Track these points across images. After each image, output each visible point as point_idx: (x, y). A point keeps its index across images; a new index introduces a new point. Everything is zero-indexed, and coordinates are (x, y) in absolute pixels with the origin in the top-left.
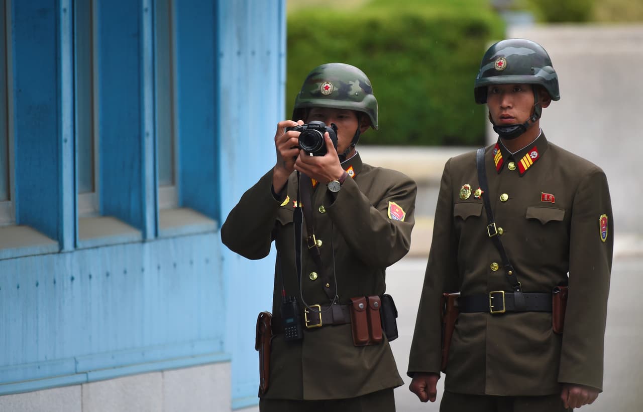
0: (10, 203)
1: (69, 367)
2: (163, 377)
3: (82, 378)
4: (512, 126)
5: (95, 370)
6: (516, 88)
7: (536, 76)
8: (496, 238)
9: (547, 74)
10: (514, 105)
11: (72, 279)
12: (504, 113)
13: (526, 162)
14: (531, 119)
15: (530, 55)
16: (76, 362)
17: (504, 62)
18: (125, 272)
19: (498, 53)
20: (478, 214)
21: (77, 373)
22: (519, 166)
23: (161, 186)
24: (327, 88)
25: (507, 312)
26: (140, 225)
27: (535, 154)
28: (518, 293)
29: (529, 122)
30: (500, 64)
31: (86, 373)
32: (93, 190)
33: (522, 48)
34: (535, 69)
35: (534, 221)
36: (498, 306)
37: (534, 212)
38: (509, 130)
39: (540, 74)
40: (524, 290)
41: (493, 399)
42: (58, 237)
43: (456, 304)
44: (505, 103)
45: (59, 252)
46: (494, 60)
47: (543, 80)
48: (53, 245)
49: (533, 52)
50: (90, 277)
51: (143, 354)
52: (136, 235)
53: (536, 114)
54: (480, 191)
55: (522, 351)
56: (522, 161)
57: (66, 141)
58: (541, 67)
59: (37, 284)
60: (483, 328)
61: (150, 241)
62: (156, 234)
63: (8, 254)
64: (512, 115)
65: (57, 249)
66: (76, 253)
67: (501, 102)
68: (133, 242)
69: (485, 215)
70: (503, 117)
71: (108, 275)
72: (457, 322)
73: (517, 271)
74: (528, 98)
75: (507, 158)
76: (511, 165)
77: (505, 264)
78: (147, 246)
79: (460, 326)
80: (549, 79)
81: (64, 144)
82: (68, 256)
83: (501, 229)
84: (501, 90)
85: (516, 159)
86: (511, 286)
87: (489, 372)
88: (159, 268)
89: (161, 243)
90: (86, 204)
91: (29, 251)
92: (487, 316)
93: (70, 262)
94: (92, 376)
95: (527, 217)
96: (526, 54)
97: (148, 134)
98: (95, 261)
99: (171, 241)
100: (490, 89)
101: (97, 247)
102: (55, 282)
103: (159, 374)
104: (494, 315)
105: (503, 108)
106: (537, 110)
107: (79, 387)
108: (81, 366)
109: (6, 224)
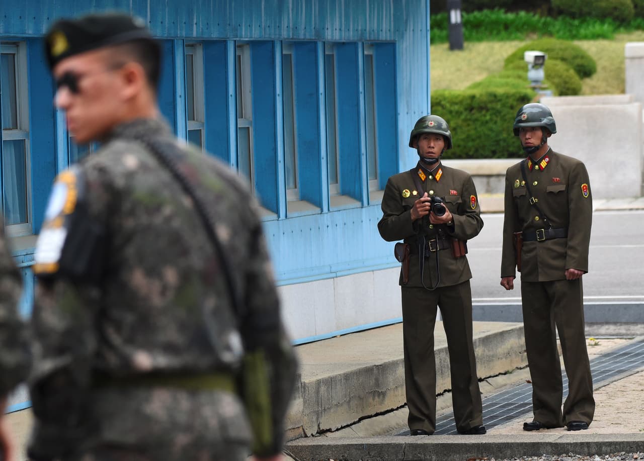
0: (296, 190)
1: (327, 270)
2: (373, 273)
3: (334, 275)
4: (531, 147)
5: (340, 271)
6: (533, 129)
7: (542, 122)
8: (535, 205)
9: (548, 121)
10: (532, 137)
11: (328, 226)
12: (527, 141)
13: (544, 164)
14: (541, 143)
15: (539, 112)
16: (331, 267)
17: (525, 115)
18: (354, 223)
19: (524, 111)
20: (524, 194)
21: (331, 273)
22: (540, 167)
23: (371, 180)
24: (431, 124)
25: (546, 240)
26: (360, 199)
27: (547, 159)
28: (550, 230)
29: (541, 145)
30: (524, 117)
31: (336, 273)
32: (337, 183)
33: (535, 109)
34: (542, 119)
35: (551, 192)
36: (541, 237)
37: (551, 188)
38: (530, 149)
39: (545, 121)
40: (553, 228)
41: (542, 283)
42: (320, 205)
43: (521, 237)
44: (527, 136)
45: (321, 214)
46: (521, 115)
47: (546, 124)
48: (318, 210)
49: (541, 110)
50: (336, 225)
51: (363, 263)
52: (358, 204)
53: (544, 141)
54: (524, 182)
55: (555, 258)
56: (541, 164)
57: (323, 158)
58: (545, 117)
59: (311, 229)
60: (535, 249)
61: (365, 207)
62: (368, 204)
63: (296, 215)
64: (531, 142)
65: (320, 212)
66: (329, 214)
67: (525, 136)
68: (357, 208)
69: (528, 194)
70: (526, 143)
71: (345, 224)
72: (523, 246)
73: (548, 219)
74: (539, 133)
75: (534, 164)
76: (537, 167)
77: (542, 217)
78: (364, 209)
79: (524, 248)
80: (549, 123)
81: (322, 160)
82: (326, 215)
83: (536, 199)
84: (526, 130)
85: (538, 163)
86: (547, 227)
87: (540, 270)
88: (370, 220)
89: (371, 208)
90: (334, 189)
91: (307, 213)
92: (537, 242)
93: (326, 218)
94: (339, 274)
95: (548, 191)
96: (537, 111)
97: (363, 154)
98: (339, 217)
99: (376, 206)
100: (520, 129)
101: (339, 211)
102: (319, 228)
103: (372, 272)
104: (540, 242)
105: (527, 139)
106: (545, 140)
107: (333, 279)
108: (333, 269)
109: (295, 200)
